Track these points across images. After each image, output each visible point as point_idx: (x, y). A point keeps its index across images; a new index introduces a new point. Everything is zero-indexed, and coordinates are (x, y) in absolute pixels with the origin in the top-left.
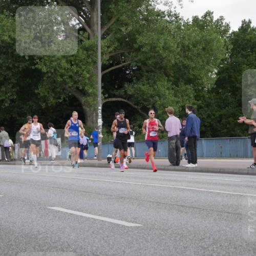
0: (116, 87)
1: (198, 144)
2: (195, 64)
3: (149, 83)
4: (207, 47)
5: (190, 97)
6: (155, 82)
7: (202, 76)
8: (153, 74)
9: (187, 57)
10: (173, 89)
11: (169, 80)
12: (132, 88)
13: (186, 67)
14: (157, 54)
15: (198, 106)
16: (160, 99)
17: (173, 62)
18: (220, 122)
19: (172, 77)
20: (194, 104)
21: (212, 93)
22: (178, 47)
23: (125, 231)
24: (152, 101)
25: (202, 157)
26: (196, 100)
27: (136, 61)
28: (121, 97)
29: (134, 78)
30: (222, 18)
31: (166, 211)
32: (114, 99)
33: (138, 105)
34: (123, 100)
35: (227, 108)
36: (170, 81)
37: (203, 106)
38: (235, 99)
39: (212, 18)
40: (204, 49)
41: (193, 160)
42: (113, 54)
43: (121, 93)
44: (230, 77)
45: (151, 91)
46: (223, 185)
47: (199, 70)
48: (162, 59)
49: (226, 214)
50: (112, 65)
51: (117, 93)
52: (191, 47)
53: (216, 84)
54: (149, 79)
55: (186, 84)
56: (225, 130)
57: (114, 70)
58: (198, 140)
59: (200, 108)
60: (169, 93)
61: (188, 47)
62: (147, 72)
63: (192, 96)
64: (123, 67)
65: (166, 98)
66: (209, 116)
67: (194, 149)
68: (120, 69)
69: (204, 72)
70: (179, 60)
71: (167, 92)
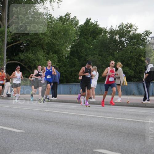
0: (15, 55)
1: (58, 87)
2: (59, 42)
3: (33, 53)
4: (66, 33)
5: (55, 61)
6: (36, 53)
7: (62, 49)
8: (35, 48)
9: (54, 39)
10: (46, 56)
11: (44, 52)
12: (23, 55)
13: (54, 44)
14: (38, 37)
15: (59, 66)
16: (38, 62)
17: (47, 41)
18: (71, 75)
19: (46, 49)
20: (57, 65)
21: (68, 59)
22: (50, 33)
23: (15, 135)
24: (34, 63)
25: (60, 94)
26: (58, 62)
27: (26, 41)
28: (17, 61)
29: (25, 50)
30: (75, 17)
31: (38, 123)
32: (13, 62)
33: (26, 65)
34: (18, 62)
35: (75, 67)
36: (45, 52)
37: (62, 66)
38: (80, 62)
39: (69, 17)
40: (64, 34)
41: (55, 95)
42: (13, 36)
43: (17, 58)
44: (77, 50)
45: (34, 57)
46: (70, 109)
47: (61, 46)
48: (41, 39)
50: (12, 43)
51: (15, 58)
52: (57, 33)
53: (70, 54)
54: (33, 51)
55: (53, 54)
56: (74, 79)
57: (14, 45)
58: (58, 85)
59: (60, 67)
60: (44, 59)
61: (56, 33)
62: (32, 46)
63: (56, 60)
64: (19, 43)
65: (42, 61)
66: (65, 71)
67: (55, 90)
68: (17, 45)
69: (63, 47)
70: (50, 41)
71: (43, 58)
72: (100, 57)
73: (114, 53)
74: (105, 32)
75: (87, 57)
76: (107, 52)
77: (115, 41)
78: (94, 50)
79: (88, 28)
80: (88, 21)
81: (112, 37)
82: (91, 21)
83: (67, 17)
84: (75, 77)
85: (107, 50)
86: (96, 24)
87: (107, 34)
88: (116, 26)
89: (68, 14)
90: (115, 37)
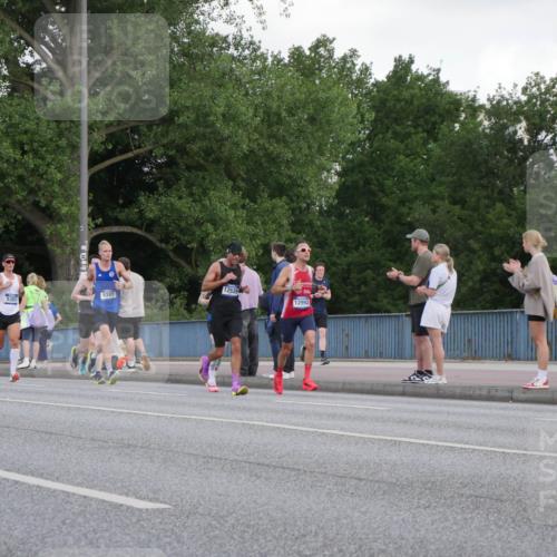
0: (121, 201)
2: (293, 153)
3: (191, 194)
4: (318, 116)
5: (281, 226)
6: (205, 193)
7: (308, 179)
8: (201, 174)
9: (275, 137)
10: (243, 207)
11: (235, 188)
12: (155, 204)
14: (209, 130)
16: (216, 230)
17: (245, 147)
19: (243, 180)
20: (288, 241)
21: (329, 216)
22: (255, 115)
23: (134, 520)
24: (198, 232)
26: (293, 231)
27: (164, 146)
28: (132, 224)
29: (161, 183)
30: (354, 53)
32: (115, 229)
33: (167, 243)
34: (135, 230)
36: (239, 189)
38: (380, 229)
39: (331, 52)
40: (312, 120)
42: (113, 129)
43: (131, 216)
44: (368, 182)
45: (196, 212)
47: (302, 166)
48: (221, 141)
49: (353, 482)
50: (111, 154)
51: (122, 216)
52: (284, 114)
53: (337, 196)
54: (192, 185)
55: (272, 196)
56: (357, 298)
57: (117, 164)
60: (235, 217)
61: (279, 115)
62: (189, 168)
63: (285, 222)
64: (137, 157)
65: (228, 227)
68: (130, 161)
69: (311, 170)
70: (258, 145)
71: (232, 214)
72: (457, 208)
73: (512, 191)
74: (473, 108)
75: (404, 210)
76: (484, 187)
77: (514, 144)
78: (433, 180)
79: (406, 94)
80: (402, 68)
81: (499, 130)
82: (414, 68)
83: (322, 51)
84: (363, 288)
85: (484, 182)
86: (436, 81)
87: (481, 116)
88: (515, 85)
89: (323, 42)
90: (511, 129)
